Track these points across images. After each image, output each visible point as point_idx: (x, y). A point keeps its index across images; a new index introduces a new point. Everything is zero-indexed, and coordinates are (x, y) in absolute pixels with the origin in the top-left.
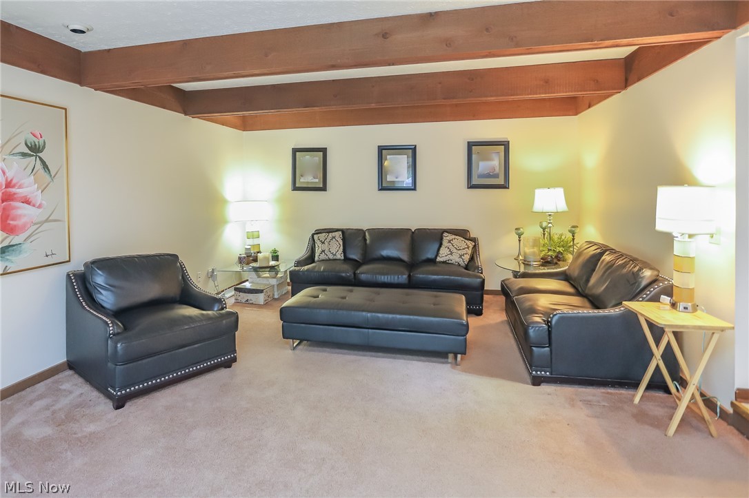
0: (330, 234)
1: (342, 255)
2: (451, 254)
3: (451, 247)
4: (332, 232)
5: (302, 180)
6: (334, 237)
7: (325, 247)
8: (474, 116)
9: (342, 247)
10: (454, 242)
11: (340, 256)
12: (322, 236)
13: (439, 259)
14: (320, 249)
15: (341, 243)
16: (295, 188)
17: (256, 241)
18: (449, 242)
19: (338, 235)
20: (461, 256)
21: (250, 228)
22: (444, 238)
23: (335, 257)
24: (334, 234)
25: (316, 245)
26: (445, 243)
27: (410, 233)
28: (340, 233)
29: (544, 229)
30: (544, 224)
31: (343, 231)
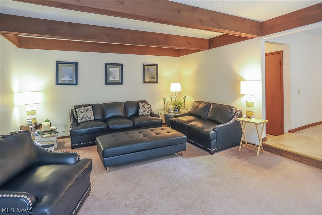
0: (86, 107)
1: (93, 118)
2: (144, 111)
3: (144, 108)
4: (87, 106)
5: (62, 79)
6: (88, 109)
7: (84, 114)
8: (146, 53)
9: (93, 114)
10: (144, 106)
11: (92, 118)
12: (82, 109)
13: (140, 114)
14: (81, 116)
15: (92, 112)
16: (58, 84)
17: (34, 117)
18: (143, 106)
19: (90, 107)
20: (148, 112)
21: (29, 109)
22: (140, 105)
23: (90, 119)
24: (88, 107)
25: (78, 114)
26: (141, 106)
27: (124, 104)
28: (91, 106)
29: (172, 98)
30: (172, 96)
31: (92, 105)
